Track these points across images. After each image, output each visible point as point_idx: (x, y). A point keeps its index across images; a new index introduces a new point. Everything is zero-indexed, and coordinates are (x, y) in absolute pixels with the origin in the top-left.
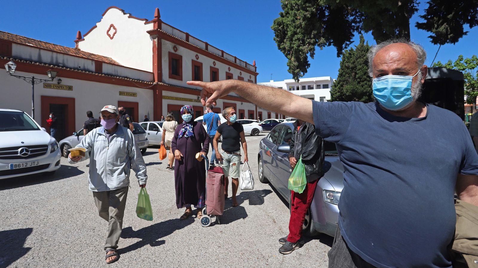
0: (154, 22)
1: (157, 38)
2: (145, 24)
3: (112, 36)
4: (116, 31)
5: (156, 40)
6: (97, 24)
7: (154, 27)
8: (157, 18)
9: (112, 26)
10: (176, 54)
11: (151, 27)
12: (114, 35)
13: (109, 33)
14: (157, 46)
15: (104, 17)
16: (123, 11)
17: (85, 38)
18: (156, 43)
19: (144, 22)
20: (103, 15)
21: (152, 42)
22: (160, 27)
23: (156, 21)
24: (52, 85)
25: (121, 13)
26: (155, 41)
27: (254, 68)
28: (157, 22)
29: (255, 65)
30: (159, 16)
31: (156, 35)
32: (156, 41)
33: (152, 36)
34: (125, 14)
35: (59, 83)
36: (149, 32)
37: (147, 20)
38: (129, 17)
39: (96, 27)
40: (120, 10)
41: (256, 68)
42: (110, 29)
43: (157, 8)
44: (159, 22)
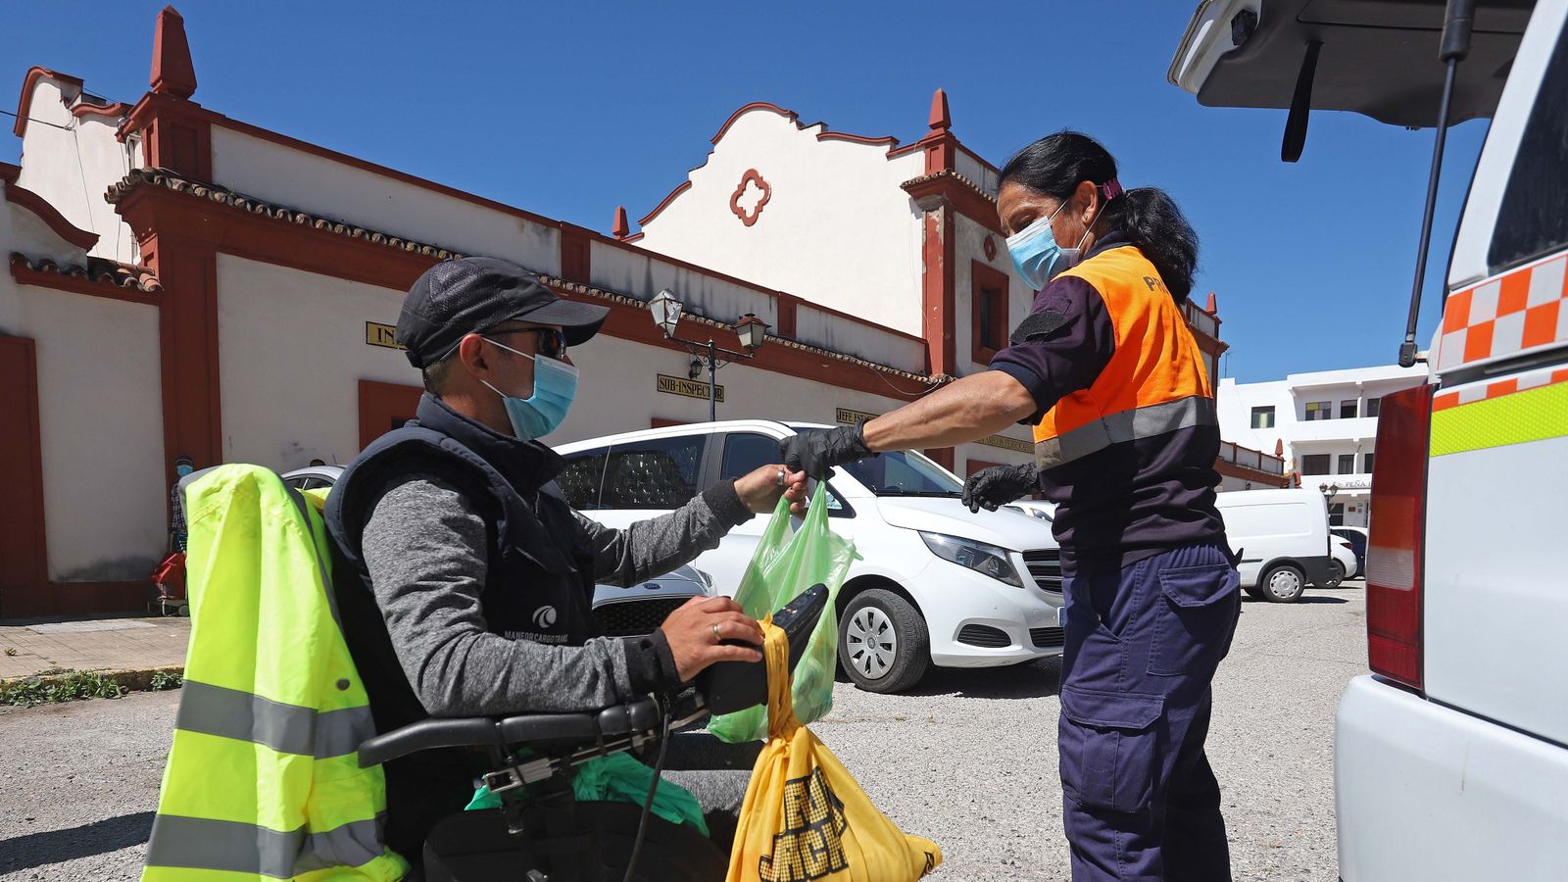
0: (930, 145)
1: (942, 208)
2: (889, 156)
3: (750, 214)
4: (766, 194)
5: (938, 216)
6: (693, 176)
7: (929, 164)
8: (941, 130)
9: (751, 175)
10: (991, 269)
11: (914, 165)
12: (759, 209)
13: (740, 203)
14: (942, 237)
15: (717, 148)
16: (793, 116)
17: (644, 229)
18: (940, 228)
19: (887, 148)
20: (716, 140)
21: (919, 224)
22: (949, 163)
23: (939, 142)
24: (677, 382)
25: (786, 124)
26: (934, 221)
27: (1212, 323)
28: (942, 147)
29: (1215, 312)
30: (946, 123)
31: (939, 197)
32: (937, 220)
33: (920, 201)
34: (801, 126)
35: (692, 374)
36: (908, 187)
37: (894, 141)
38: (820, 138)
39: (688, 184)
40: (784, 115)
41: (1218, 322)
42: (744, 189)
43: (940, 90)
44: (944, 143)
